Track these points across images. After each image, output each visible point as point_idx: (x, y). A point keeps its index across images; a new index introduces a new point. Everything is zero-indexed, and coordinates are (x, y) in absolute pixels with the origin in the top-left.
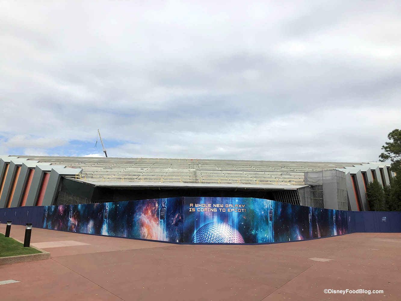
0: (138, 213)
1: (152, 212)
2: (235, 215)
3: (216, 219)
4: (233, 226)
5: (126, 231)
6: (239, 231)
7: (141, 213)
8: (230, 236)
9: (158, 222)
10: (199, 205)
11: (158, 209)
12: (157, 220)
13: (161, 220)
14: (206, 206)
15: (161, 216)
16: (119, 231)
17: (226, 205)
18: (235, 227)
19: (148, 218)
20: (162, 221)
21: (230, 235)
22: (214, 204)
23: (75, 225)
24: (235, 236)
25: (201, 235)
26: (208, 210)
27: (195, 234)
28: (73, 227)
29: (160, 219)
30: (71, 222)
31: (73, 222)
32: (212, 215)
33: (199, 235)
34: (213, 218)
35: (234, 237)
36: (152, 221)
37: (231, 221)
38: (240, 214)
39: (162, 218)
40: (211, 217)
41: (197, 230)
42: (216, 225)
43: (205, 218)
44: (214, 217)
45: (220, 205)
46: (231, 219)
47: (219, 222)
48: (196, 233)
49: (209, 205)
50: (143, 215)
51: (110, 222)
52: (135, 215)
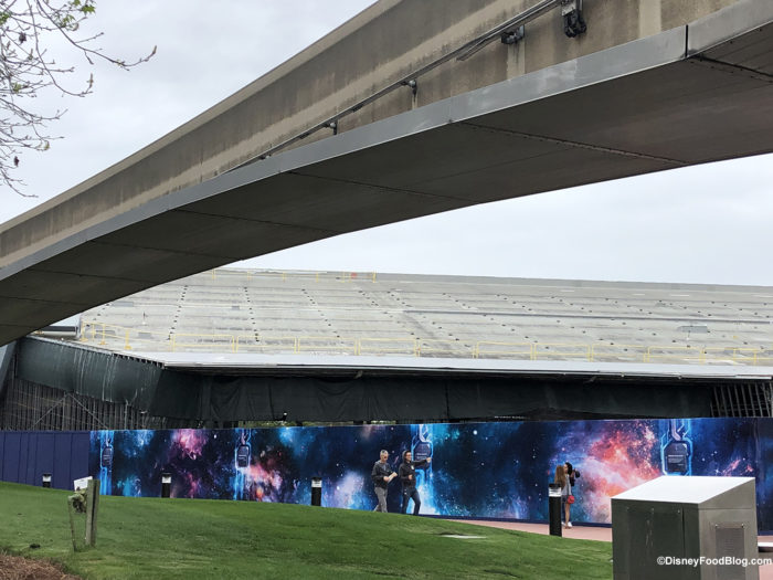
0: (568, 455)
1: (630, 451)
5: (519, 502)
7: (584, 456)
11: (656, 445)
12: (653, 475)
13: (673, 475)
15: (668, 464)
16: (489, 502)
19: (616, 469)
23: (271, 486)
28: (260, 491)
29: (666, 474)
30: (249, 480)
31: (258, 479)
36: (633, 477)
39: (674, 467)
50: (591, 460)
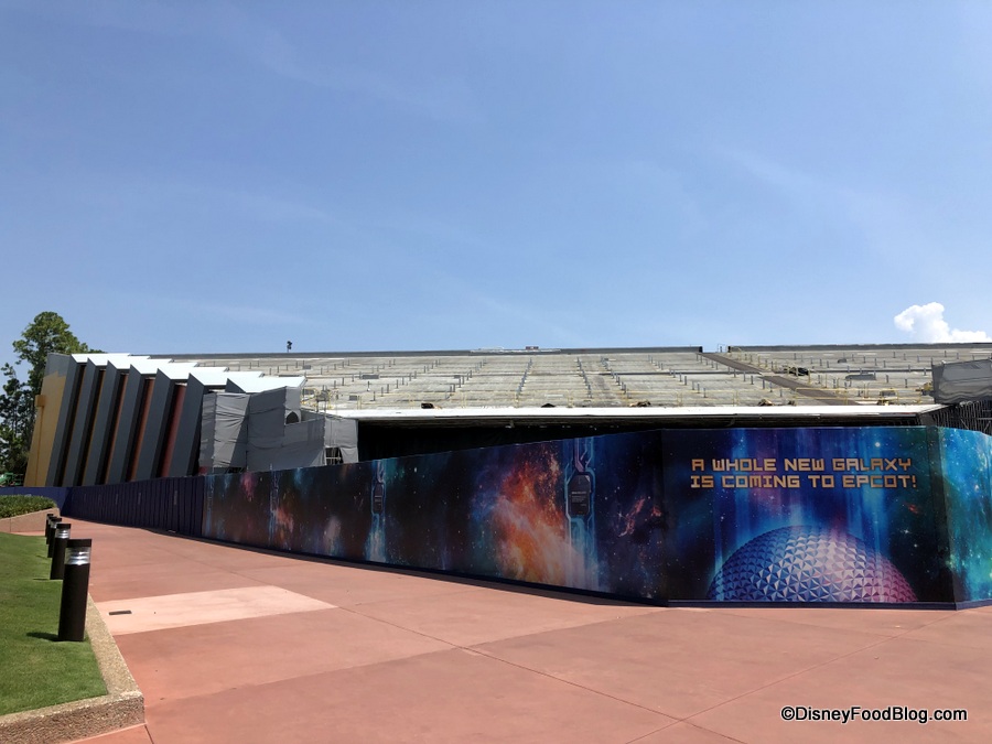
0: (484, 495)
2: (873, 497)
3: (796, 516)
4: (867, 542)
5: (445, 551)
6: (892, 561)
7: (497, 495)
8: (859, 581)
9: (561, 527)
10: (729, 465)
11: (560, 479)
12: (557, 519)
13: (575, 520)
14: (756, 469)
15: (571, 504)
17: (834, 461)
18: (877, 544)
20: (580, 521)
21: (859, 576)
22: (787, 462)
23: (288, 530)
24: (880, 581)
25: (743, 578)
26: (764, 482)
27: (717, 571)
28: (282, 535)
29: (569, 517)
30: (277, 522)
31: (281, 522)
32: (779, 500)
33: (736, 576)
34: (786, 512)
35: (877, 585)
36: (539, 522)
37: (860, 524)
38: (891, 495)
39: (577, 509)
40: (780, 508)
41: (724, 556)
42: (801, 539)
43: (755, 513)
44: (792, 507)
45: (810, 463)
46: (858, 516)
47: (810, 527)
48: (724, 569)
49: (769, 464)
50: (503, 500)
51: (392, 524)
52: (474, 500)
